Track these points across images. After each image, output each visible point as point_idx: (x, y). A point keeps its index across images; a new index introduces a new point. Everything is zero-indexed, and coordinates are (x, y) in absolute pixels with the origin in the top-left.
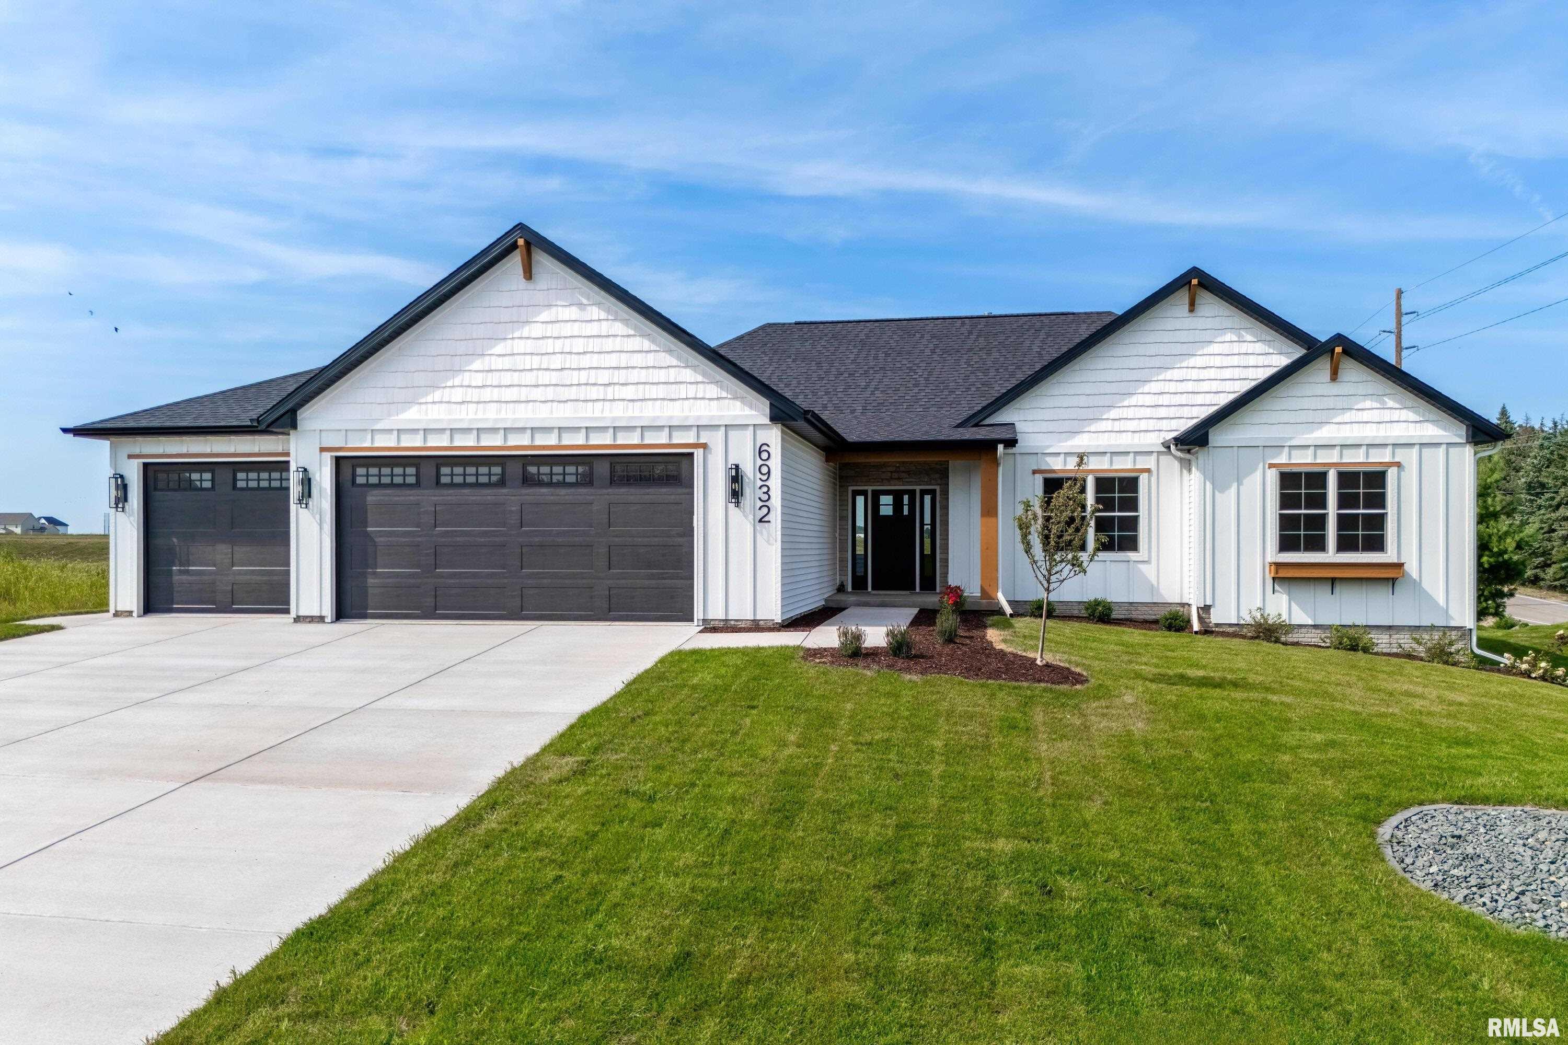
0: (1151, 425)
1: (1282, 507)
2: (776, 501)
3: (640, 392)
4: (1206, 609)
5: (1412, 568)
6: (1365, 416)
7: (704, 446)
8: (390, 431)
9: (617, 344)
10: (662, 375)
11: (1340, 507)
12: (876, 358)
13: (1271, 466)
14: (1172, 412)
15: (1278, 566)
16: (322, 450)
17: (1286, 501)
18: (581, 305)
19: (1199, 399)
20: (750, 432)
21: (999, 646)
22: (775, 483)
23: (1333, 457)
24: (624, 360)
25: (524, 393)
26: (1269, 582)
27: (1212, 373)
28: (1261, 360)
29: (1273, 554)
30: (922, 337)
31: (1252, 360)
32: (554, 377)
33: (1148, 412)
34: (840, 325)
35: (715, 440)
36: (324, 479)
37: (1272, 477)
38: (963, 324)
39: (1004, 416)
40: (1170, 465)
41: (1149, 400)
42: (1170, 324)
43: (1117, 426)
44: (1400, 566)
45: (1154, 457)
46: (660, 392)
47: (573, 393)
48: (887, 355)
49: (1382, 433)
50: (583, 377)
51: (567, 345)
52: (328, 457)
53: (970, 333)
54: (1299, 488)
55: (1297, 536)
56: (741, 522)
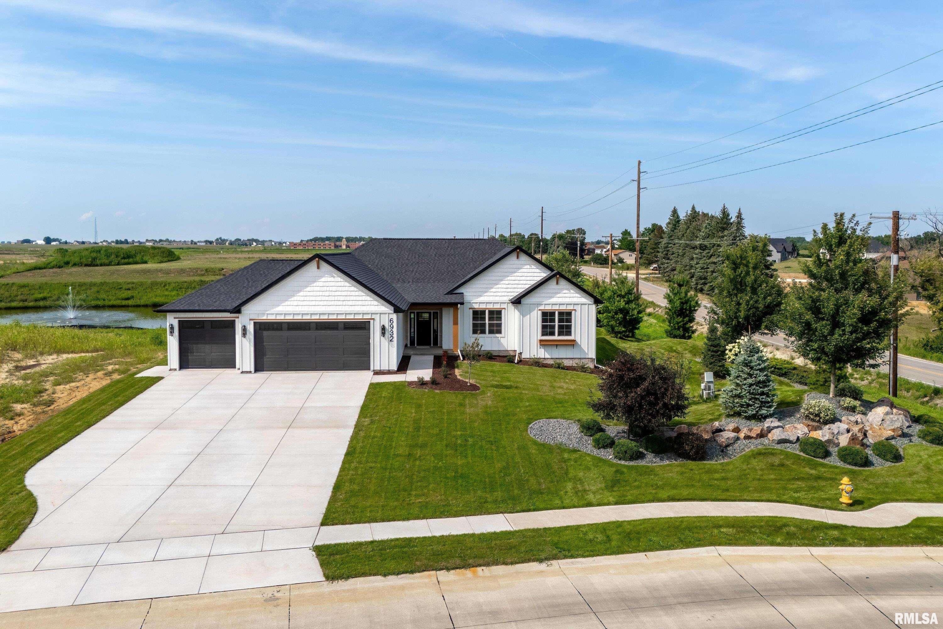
0: (506, 294)
1: (543, 322)
2: (395, 335)
3: (354, 303)
4: (521, 353)
5: (578, 340)
6: (566, 295)
7: (373, 319)
8: (273, 314)
9: (347, 289)
10: (360, 298)
11: (559, 322)
12: (415, 257)
13: (539, 310)
14: (512, 290)
15: (541, 341)
16: (250, 320)
17: (544, 320)
18: (334, 277)
19: (520, 286)
20: (387, 315)
21: (459, 377)
22: (395, 330)
23: (556, 307)
24: (349, 293)
25: (317, 303)
26: (539, 345)
27: (523, 278)
28: (538, 275)
29: (540, 337)
30: (431, 248)
31: (536, 274)
32: (327, 298)
33: (504, 290)
34: (401, 241)
35: (377, 317)
36: (251, 328)
37: (540, 313)
38: (446, 242)
39: (460, 290)
40: (511, 307)
41: (505, 286)
42: (511, 262)
43: (495, 294)
44: (574, 341)
45: (506, 304)
46: (360, 303)
47: (332, 303)
48: (419, 256)
49: (570, 300)
50: (336, 298)
51: (331, 289)
52: (252, 322)
53: (448, 247)
54: (547, 316)
55: (547, 330)
56: (385, 341)
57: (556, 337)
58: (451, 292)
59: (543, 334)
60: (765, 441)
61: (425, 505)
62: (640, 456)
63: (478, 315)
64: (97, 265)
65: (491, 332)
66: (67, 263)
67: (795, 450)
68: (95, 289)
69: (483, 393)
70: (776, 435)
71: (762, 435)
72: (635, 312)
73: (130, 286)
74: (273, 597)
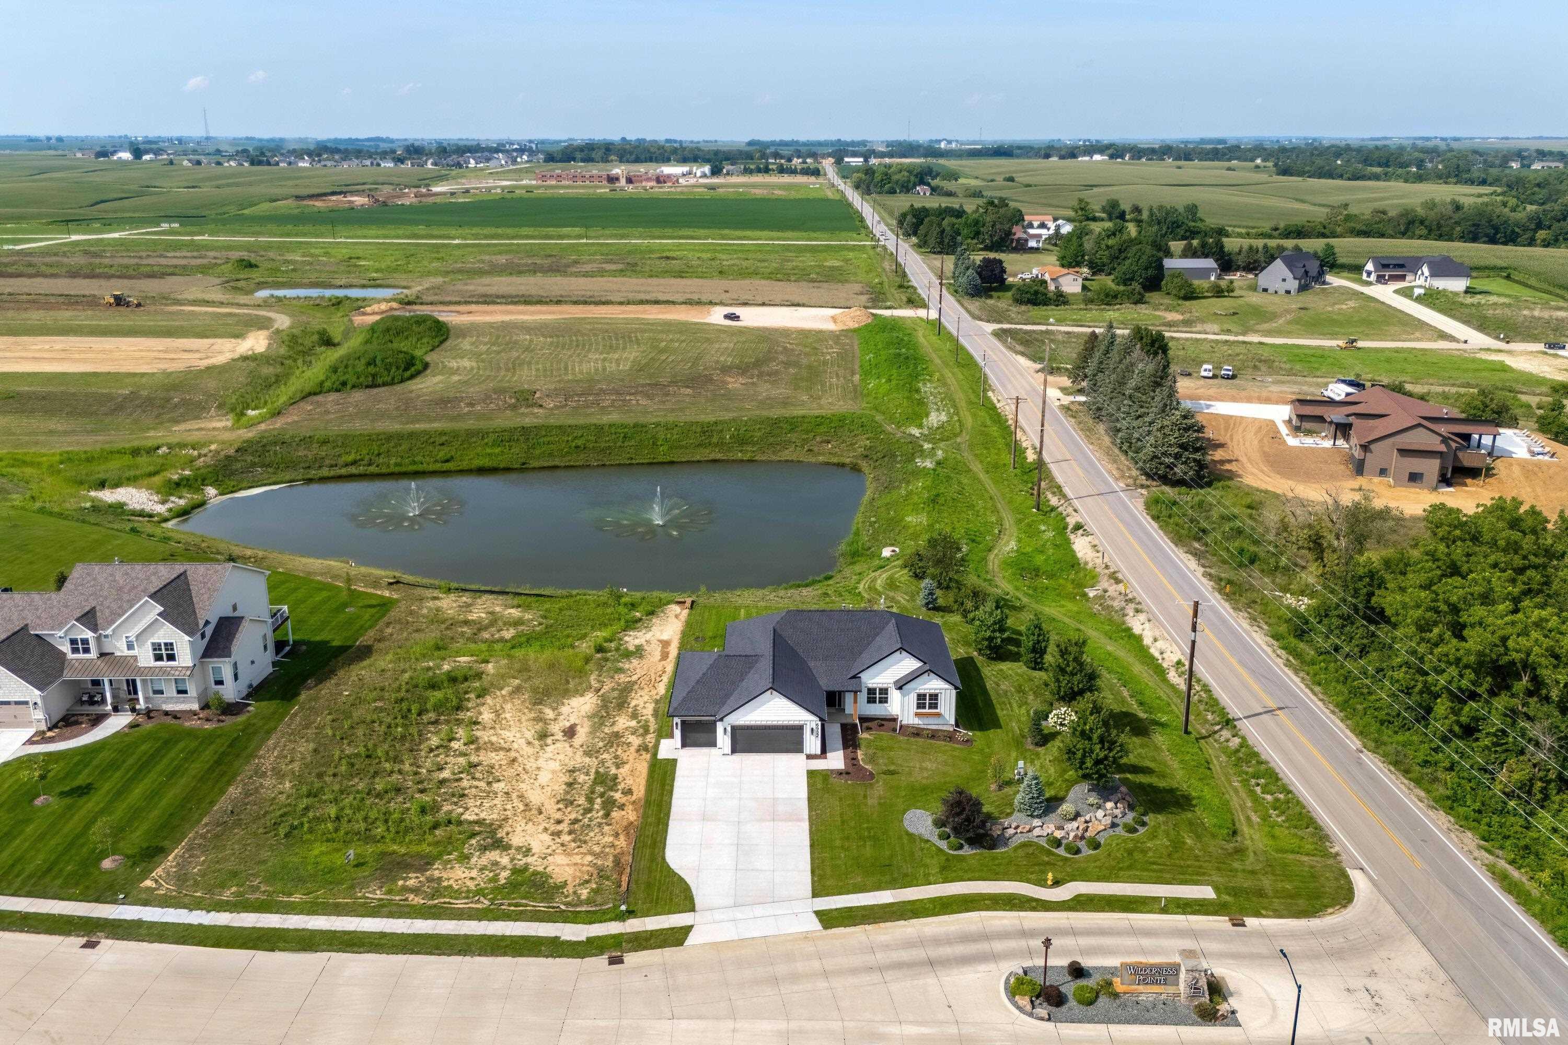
0: (891, 678)
1: (917, 701)
2: (819, 733)
3: (794, 715)
4: (901, 720)
5: (942, 713)
6: (934, 683)
8: (743, 721)
9: (787, 706)
10: (798, 712)
11: (929, 701)
14: (894, 677)
15: (916, 713)
18: (781, 700)
19: (902, 673)
20: (814, 722)
21: (861, 763)
22: (819, 730)
23: (928, 691)
24: (791, 710)
25: (769, 716)
26: (914, 716)
27: (905, 668)
28: (915, 666)
29: (915, 710)
31: (913, 666)
32: (778, 713)
33: (891, 675)
35: (807, 724)
36: (729, 729)
37: (916, 695)
39: (859, 677)
40: (895, 687)
41: (891, 672)
42: (895, 656)
43: (884, 678)
44: (939, 713)
45: (892, 685)
46: (798, 715)
47: (780, 715)
49: (937, 687)
50: (783, 713)
51: (778, 706)
52: (730, 725)
54: (921, 697)
55: (920, 706)
56: (813, 738)
57: (927, 710)
58: (854, 677)
59: (918, 707)
60: (1030, 834)
61: (855, 885)
62: (961, 847)
63: (871, 691)
64: (379, 386)
65: (880, 702)
66: (344, 384)
67: (1043, 842)
68: (405, 446)
69: (878, 782)
70: (1037, 832)
71: (1030, 831)
72: (999, 640)
73: (444, 438)
74: (806, 937)
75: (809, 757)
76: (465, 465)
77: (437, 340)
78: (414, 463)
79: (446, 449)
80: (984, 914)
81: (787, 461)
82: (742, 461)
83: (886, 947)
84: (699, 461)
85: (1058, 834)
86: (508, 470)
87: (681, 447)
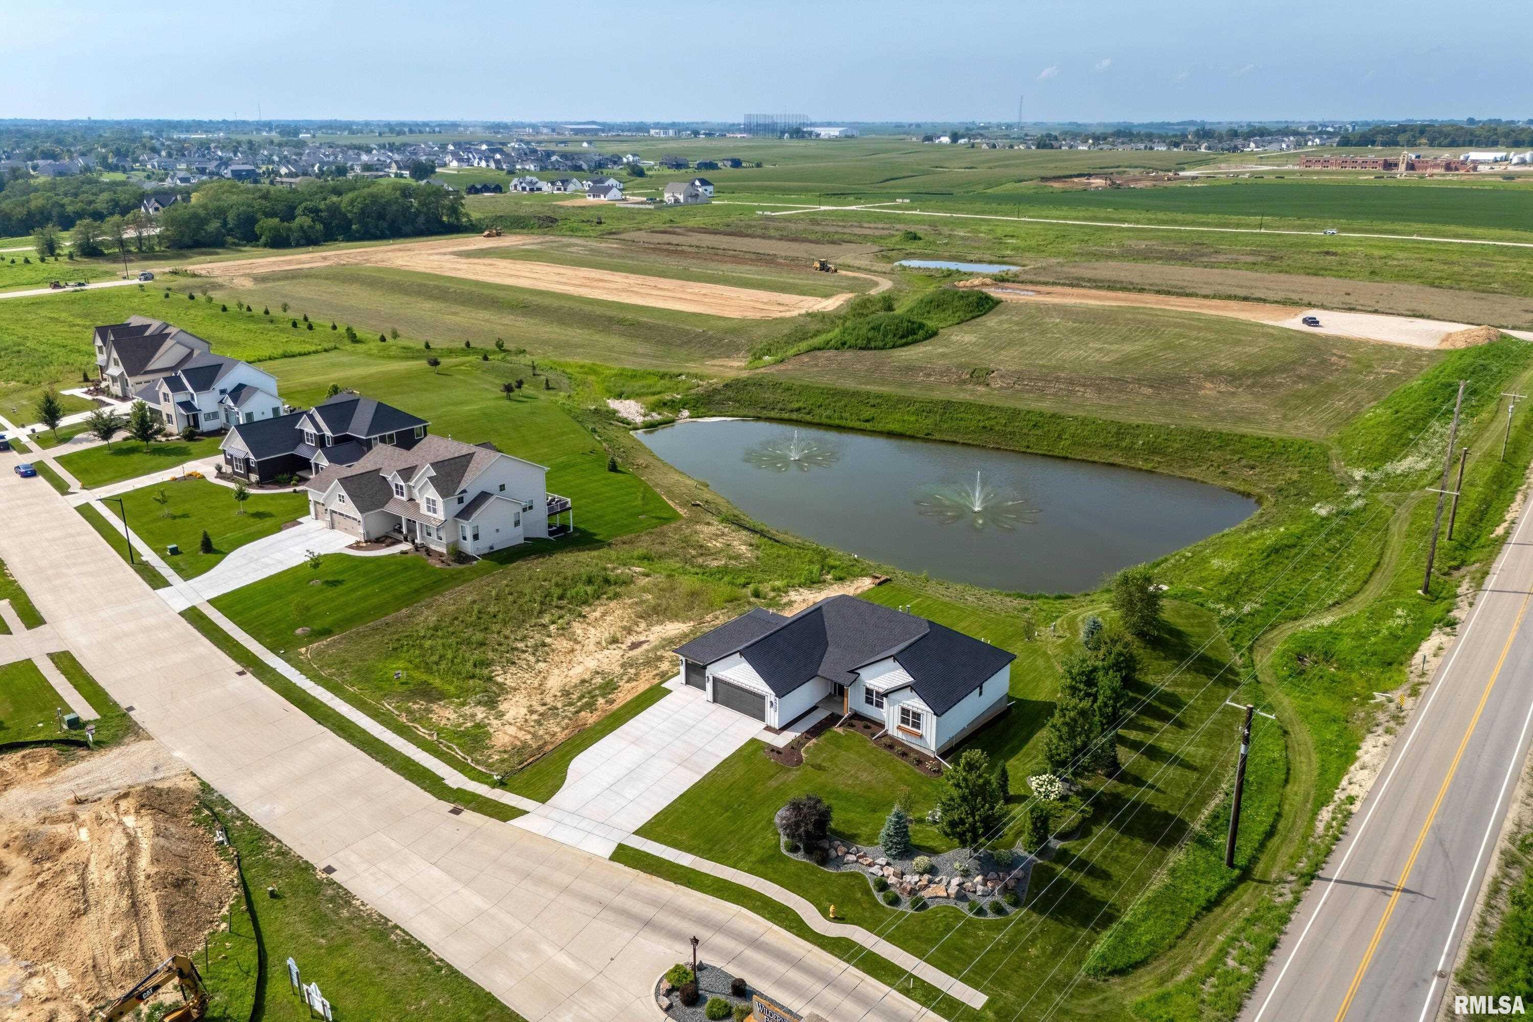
0: (887, 684)
1: (902, 714)
2: (778, 708)
3: (757, 683)
4: (889, 729)
5: (924, 735)
6: (917, 702)
7: (767, 697)
8: (721, 675)
10: (759, 681)
11: (912, 719)
13: (902, 704)
14: (890, 683)
15: (900, 727)
16: (711, 673)
19: (894, 682)
20: (772, 696)
21: (802, 749)
23: (910, 708)
24: (755, 678)
25: (740, 677)
26: (898, 729)
27: (896, 678)
29: (900, 724)
31: (904, 678)
32: (744, 676)
36: (712, 677)
37: (901, 708)
39: (859, 672)
41: (885, 679)
42: (889, 664)
43: (881, 682)
44: (921, 734)
45: (887, 691)
46: (759, 685)
47: (747, 680)
49: (920, 707)
50: (747, 677)
51: (747, 671)
54: (904, 712)
55: (904, 721)
56: (772, 711)
57: (910, 728)
58: (852, 672)
59: (902, 722)
60: (867, 868)
62: (795, 850)
63: (869, 692)
65: (877, 705)
66: (843, 344)
67: (871, 880)
68: (844, 402)
69: (798, 770)
70: (876, 869)
71: (869, 865)
73: (878, 401)
74: (591, 859)
75: (768, 728)
76: (879, 427)
77: (969, 315)
78: (842, 418)
79: (873, 410)
80: (744, 911)
81: (1189, 479)
82: (1140, 470)
83: (635, 895)
84: (1094, 462)
85: (892, 880)
86: (912, 437)
87: (1084, 444)
